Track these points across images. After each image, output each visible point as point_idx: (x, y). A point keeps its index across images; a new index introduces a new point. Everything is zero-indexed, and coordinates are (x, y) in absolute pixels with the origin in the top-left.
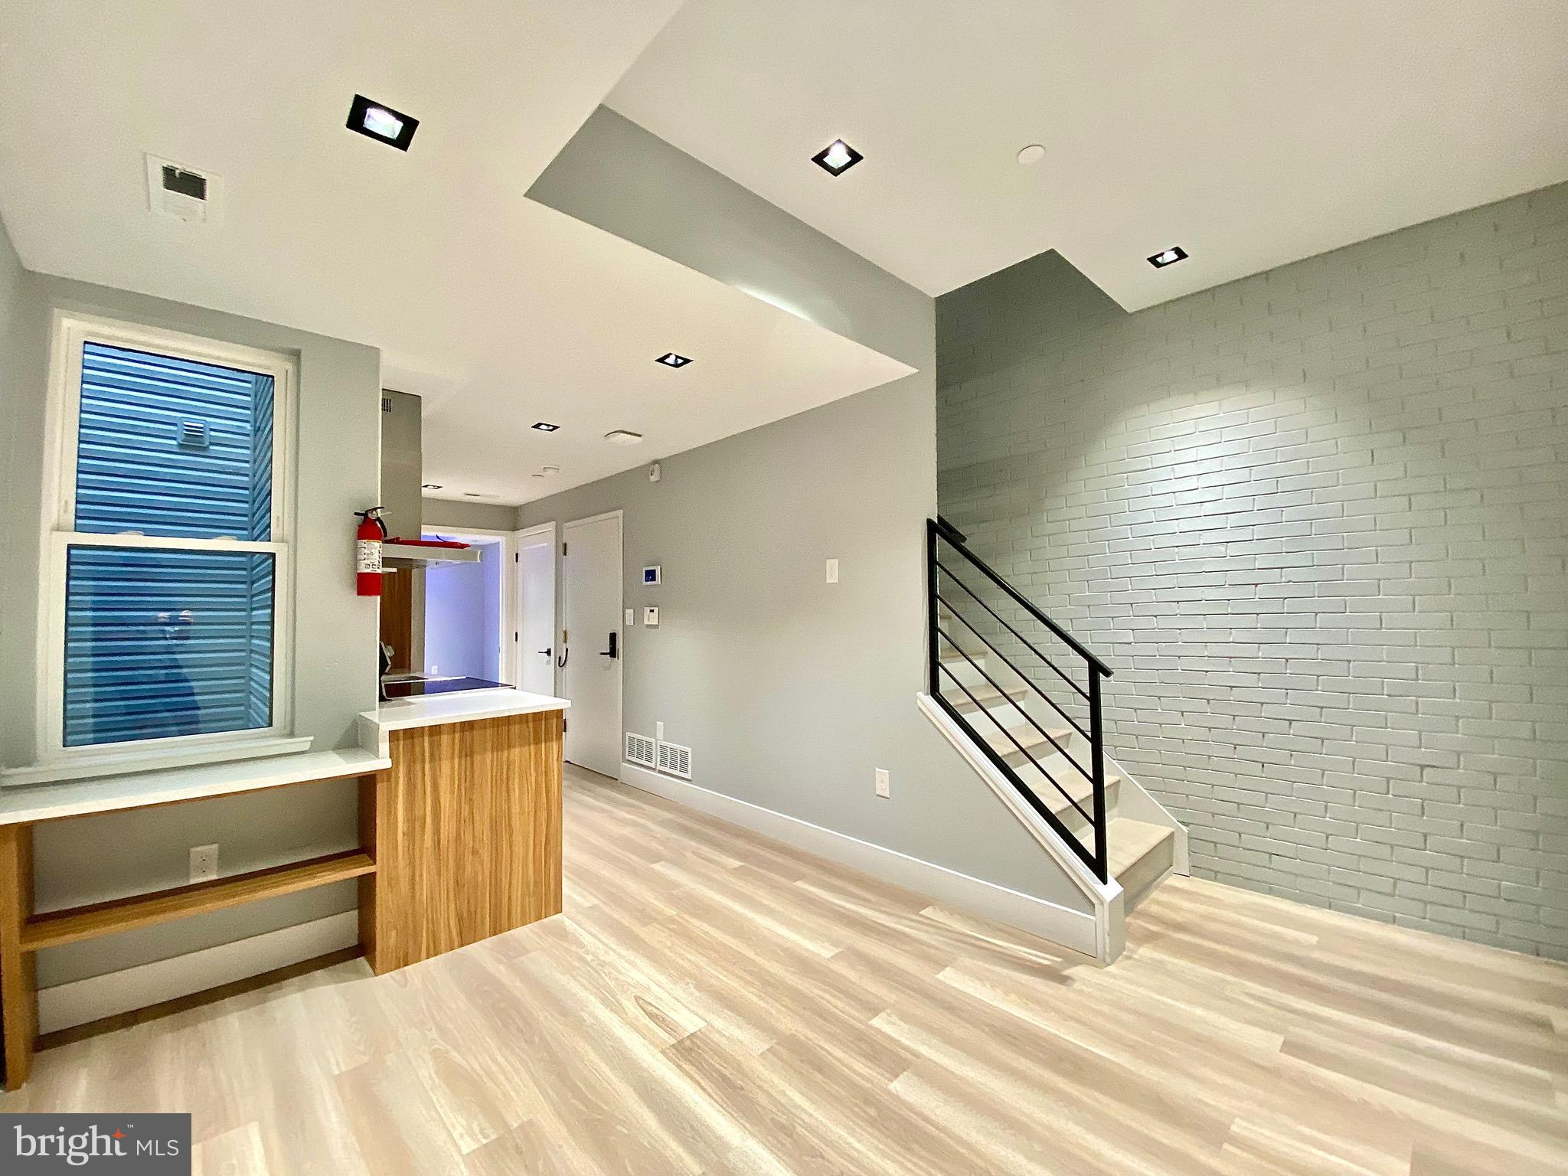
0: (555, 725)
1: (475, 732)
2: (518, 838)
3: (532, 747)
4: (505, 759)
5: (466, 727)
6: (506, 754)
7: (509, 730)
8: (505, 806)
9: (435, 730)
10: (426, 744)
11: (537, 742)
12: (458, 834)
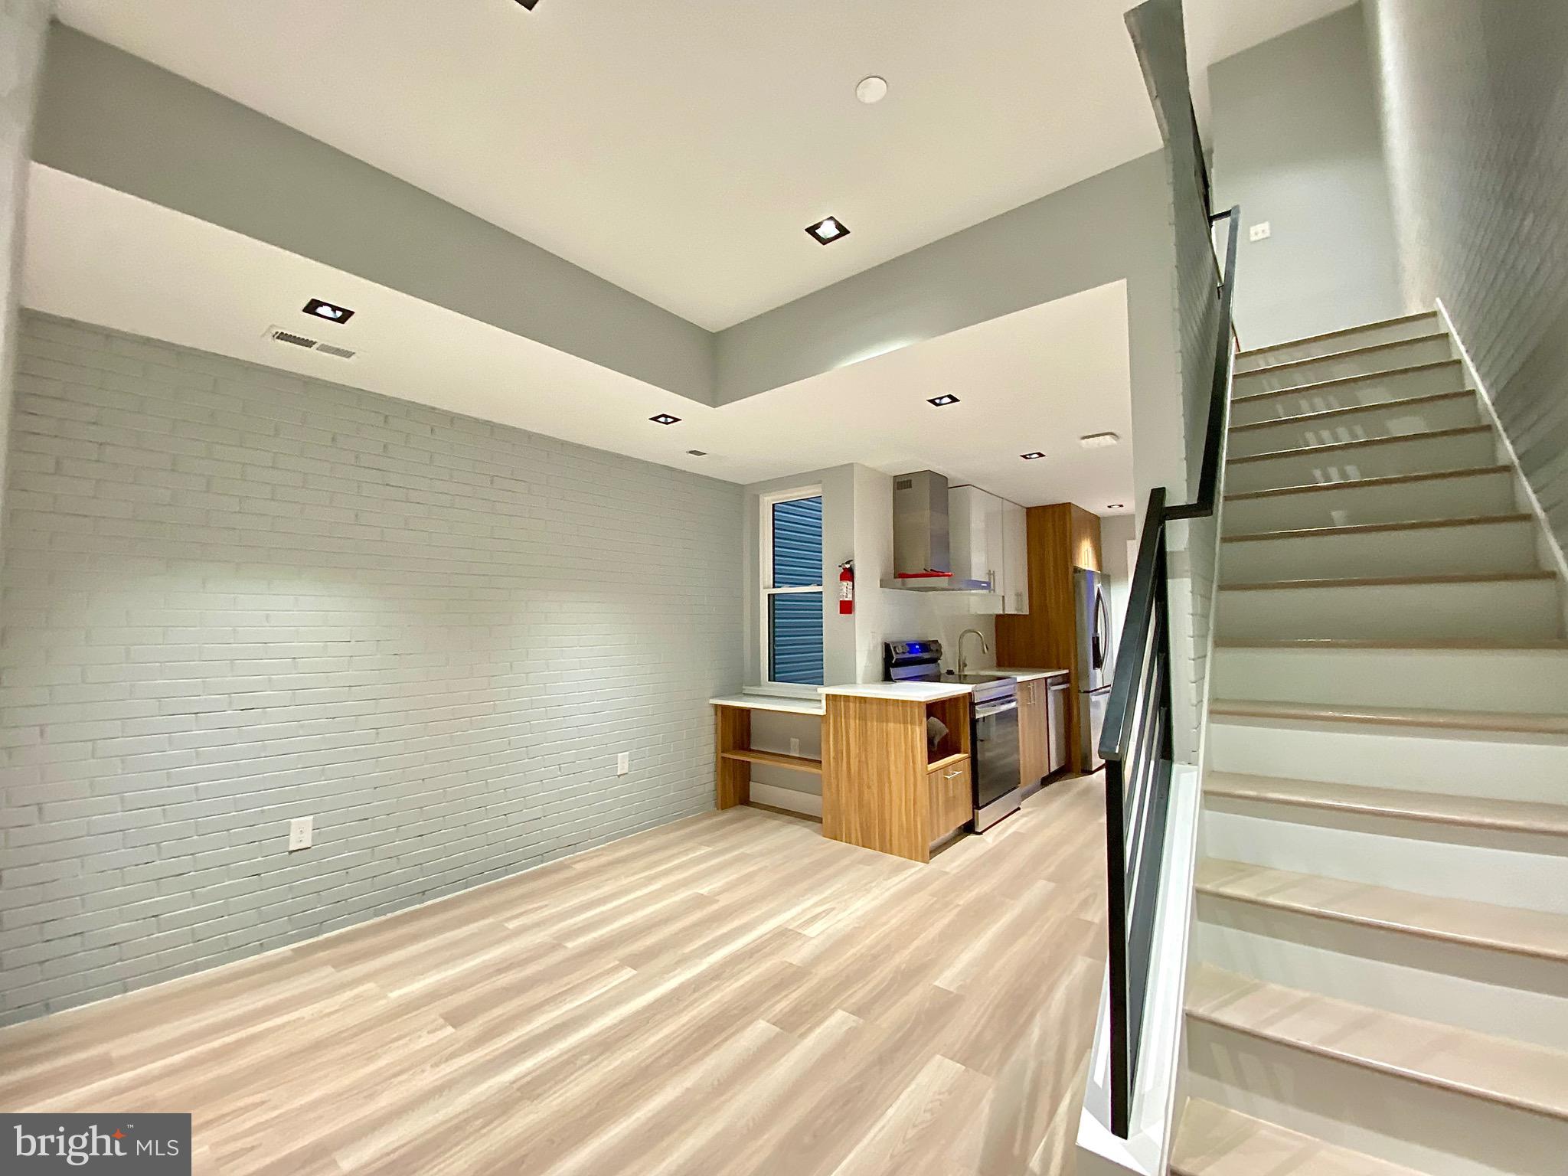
0: (917, 713)
1: (867, 705)
2: (895, 788)
3: (902, 725)
4: (884, 728)
5: (862, 700)
6: (885, 724)
7: (887, 711)
8: (886, 762)
9: (847, 698)
10: (842, 706)
11: (905, 723)
12: (859, 770)
